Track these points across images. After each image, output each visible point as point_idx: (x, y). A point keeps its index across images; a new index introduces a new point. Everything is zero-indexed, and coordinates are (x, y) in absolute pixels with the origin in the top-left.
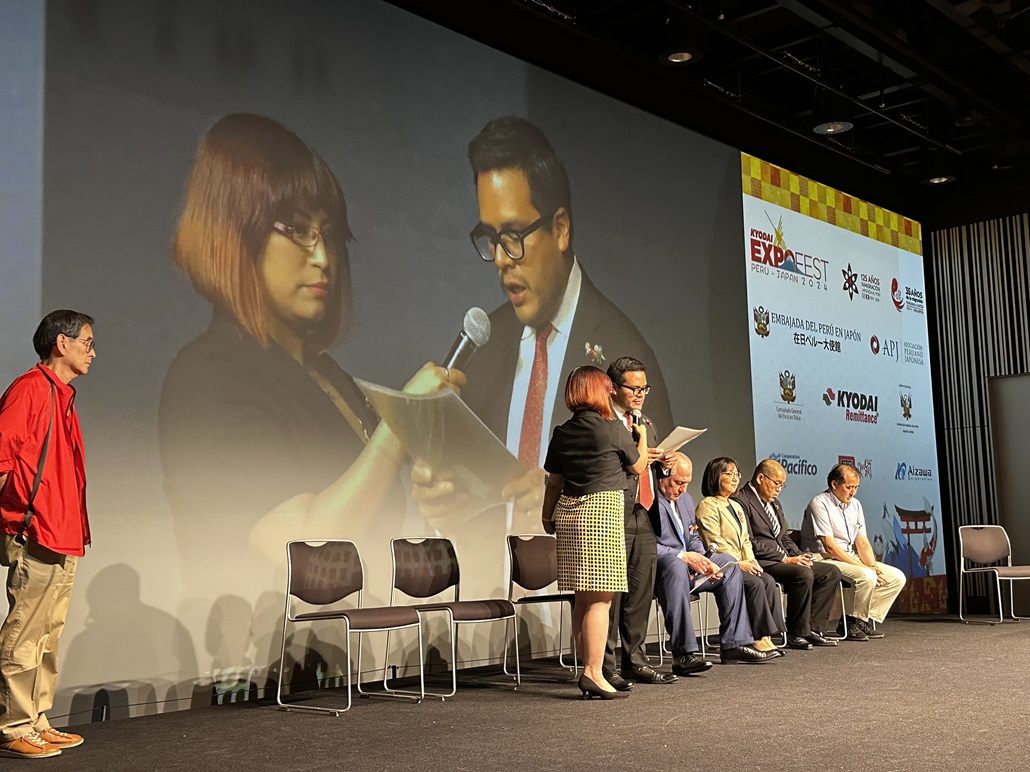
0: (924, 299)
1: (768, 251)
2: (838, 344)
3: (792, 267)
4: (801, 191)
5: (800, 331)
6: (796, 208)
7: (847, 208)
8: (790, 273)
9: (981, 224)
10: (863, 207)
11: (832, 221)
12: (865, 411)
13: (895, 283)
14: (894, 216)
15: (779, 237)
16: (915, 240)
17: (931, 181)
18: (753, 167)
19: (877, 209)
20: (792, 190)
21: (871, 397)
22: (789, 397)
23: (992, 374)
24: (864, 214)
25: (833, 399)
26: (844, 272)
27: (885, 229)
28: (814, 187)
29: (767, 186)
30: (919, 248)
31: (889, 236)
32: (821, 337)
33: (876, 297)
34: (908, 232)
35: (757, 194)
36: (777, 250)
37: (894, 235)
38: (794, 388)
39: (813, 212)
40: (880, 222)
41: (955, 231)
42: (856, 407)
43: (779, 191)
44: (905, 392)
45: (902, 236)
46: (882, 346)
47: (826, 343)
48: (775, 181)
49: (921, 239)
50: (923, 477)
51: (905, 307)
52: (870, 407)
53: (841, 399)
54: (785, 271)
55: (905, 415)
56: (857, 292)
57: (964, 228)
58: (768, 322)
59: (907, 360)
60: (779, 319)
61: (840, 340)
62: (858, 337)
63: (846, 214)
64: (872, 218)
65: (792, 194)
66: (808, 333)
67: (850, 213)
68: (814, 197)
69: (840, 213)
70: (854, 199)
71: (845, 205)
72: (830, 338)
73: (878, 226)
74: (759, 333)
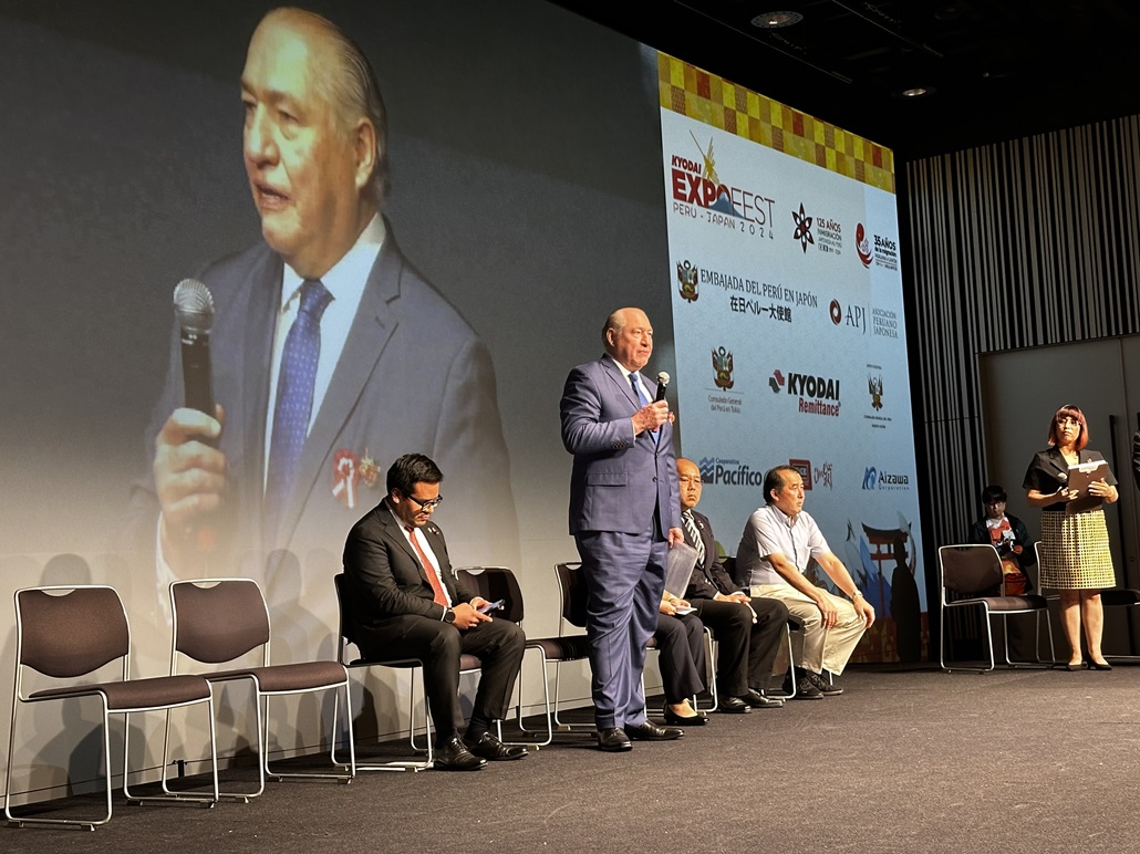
0: (898, 252)
1: (695, 185)
2: (788, 311)
3: (727, 207)
4: (737, 104)
5: (738, 294)
6: (731, 127)
7: (798, 129)
8: (724, 216)
9: (970, 151)
10: (819, 128)
11: (779, 146)
12: (823, 400)
13: (860, 230)
14: (859, 141)
15: (709, 166)
16: (885, 173)
17: (906, 93)
18: (674, 72)
19: (837, 131)
20: (725, 104)
21: (831, 381)
22: (724, 382)
23: (984, 349)
24: (820, 137)
25: (782, 383)
26: (795, 215)
27: (847, 158)
28: (755, 100)
29: (692, 98)
30: (891, 182)
31: (852, 168)
32: (765, 302)
33: (835, 248)
34: (877, 162)
35: (680, 108)
36: (707, 184)
37: (860, 166)
38: (731, 369)
39: (754, 135)
40: (841, 147)
41: (936, 161)
42: (811, 394)
43: (708, 105)
44: (875, 373)
45: (869, 167)
46: (844, 314)
47: (773, 309)
48: (704, 90)
49: (893, 171)
50: (898, 485)
51: (874, 262)
52: (830, 394)
53: (792, 384)
54: (718, 213)
55: (874, 405)
56: (812, 242)
57: (948, 157)
58: (696, 282)
59: (878, 331)
60: (711, 277)
61: (791, 305)
62: (814, 302)
63: (799, 137)
64: (830, 143)
65: (726, 108)
66: (748, 297)
67: (802, 135)
68: (755, 112)
69: (789, 136)
70: (807, 117)
71: (795, 124)
72: (777, 303)
73: (838, 154)
74: (684, 297)
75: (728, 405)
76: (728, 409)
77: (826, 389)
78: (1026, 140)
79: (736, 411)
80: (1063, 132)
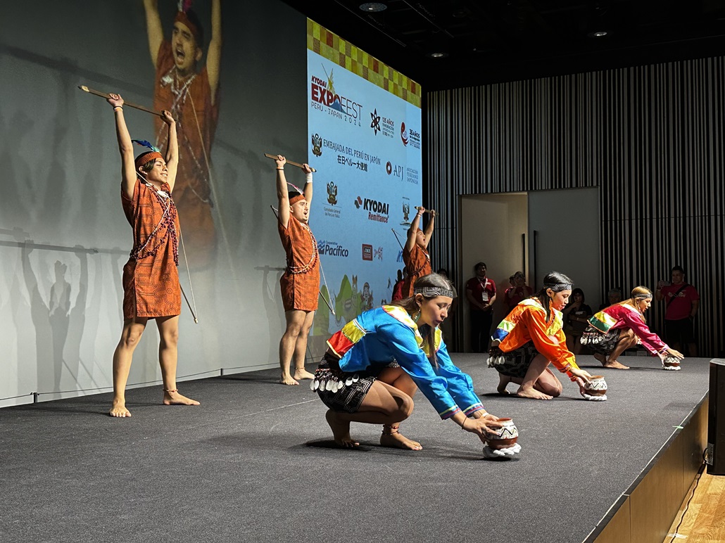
0: (420, 139)
1: (323, 93)
2: (366, 165)
3: (338, 107)
4: (346, 52)
5: (342, 154)
6: (343, 64)
7: (376, 69)
8: (337, 111)
9: (460, 89)
10: (386, 69)
11: (366, 77)
12: (380, 214)
13: (403, 125)
14: (405, 78)
15: (331, 84)
16: (417, 97)
17: (433, 55)
18: (315, 30)
19: (395, 72)
20: (340, 51)
21: (385, 204)
22: (332, 201)
23: (461, 193)
24: (386, 75)
25: (361, 204)
26: (372, 114)
27: (399, 87)
28: (355, 50)
29: (323, 45)
30: (419, 102)
31: (401, 93)
32: (355, 160)
33: (391, 134)
34: (413, 91)
35: (317, 50)
36: (329, 94)
37: (405, 91)
38: (336, 194)
39: (354, 69)
40: (396, 81)
41: (443, 93)
42: (375, 210)
43: (331, 50)
44: (406, 202)
45: (409, 93)
46: (393, 170)
47: (358, 164)
48: (330, 42)
49: (421, 97)
51: (409, 143)
52: (384, 211)
53: (366, 204)
54: (334, 110)
55: (405, 218)
56: (379, 130)
57: (449, 91)
58: (321, 146)
59: (409, 180)
60: (329, 144)
61: (368, 163)
62: (379, 161)
63: (375, 73)
64: (391, 78)
65: (340, 54)
66: (347, 156)
67: (378, 72)
68: (355, 57)
69: (371, 72)
70: (381, 63)
71: (374, 66)
72: (361, 161)
73: (395, 84)
74: (315, 154)
75: (333, 213)
76: (333, 215)
77: (383, 208)
78: (488, 86)
79: (337, 216)
80: (507, 84)
